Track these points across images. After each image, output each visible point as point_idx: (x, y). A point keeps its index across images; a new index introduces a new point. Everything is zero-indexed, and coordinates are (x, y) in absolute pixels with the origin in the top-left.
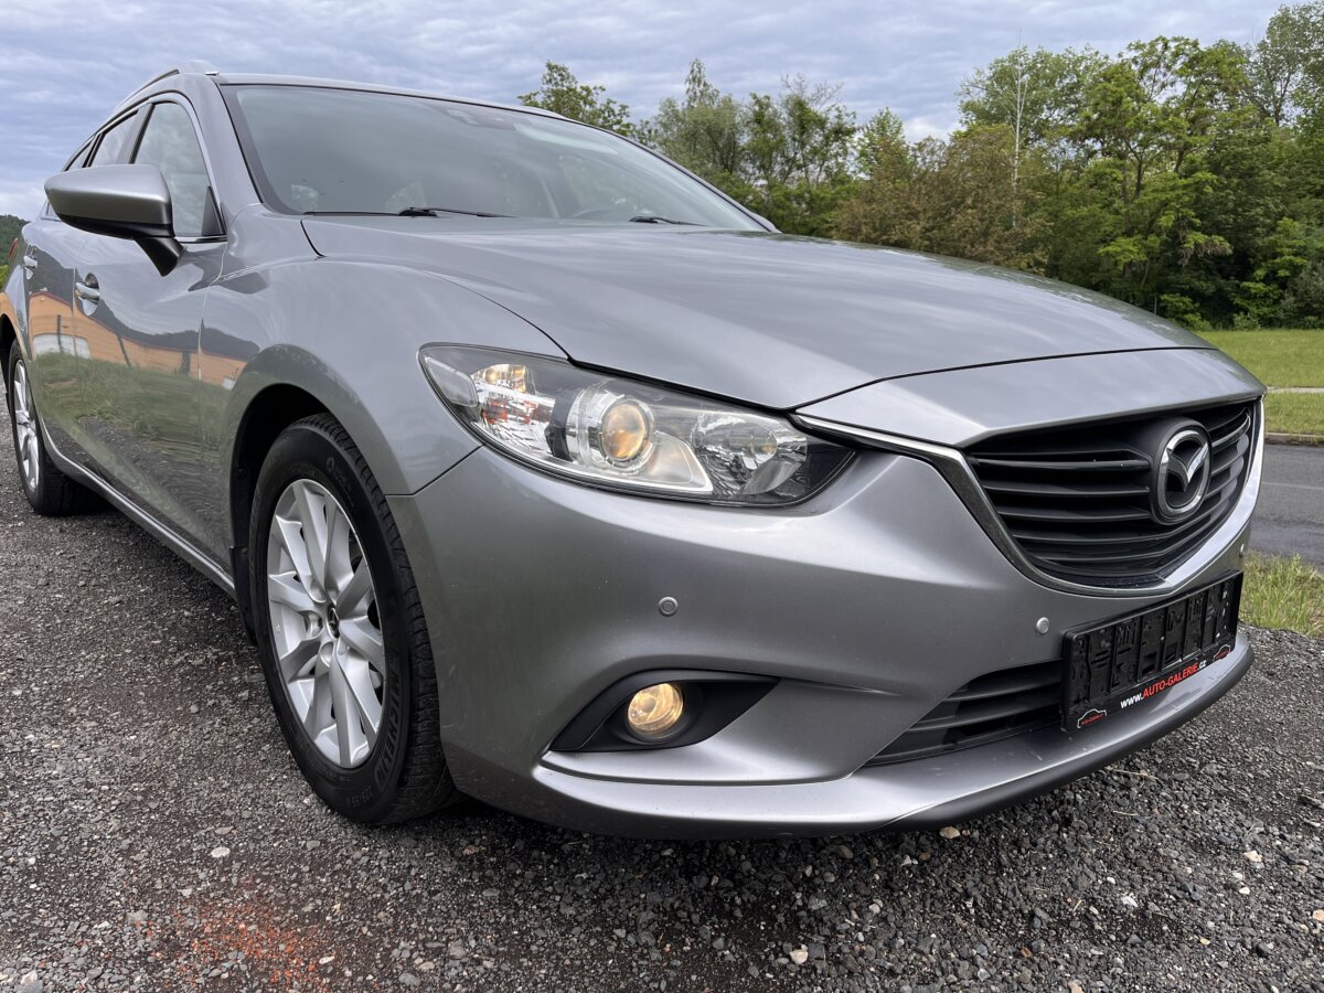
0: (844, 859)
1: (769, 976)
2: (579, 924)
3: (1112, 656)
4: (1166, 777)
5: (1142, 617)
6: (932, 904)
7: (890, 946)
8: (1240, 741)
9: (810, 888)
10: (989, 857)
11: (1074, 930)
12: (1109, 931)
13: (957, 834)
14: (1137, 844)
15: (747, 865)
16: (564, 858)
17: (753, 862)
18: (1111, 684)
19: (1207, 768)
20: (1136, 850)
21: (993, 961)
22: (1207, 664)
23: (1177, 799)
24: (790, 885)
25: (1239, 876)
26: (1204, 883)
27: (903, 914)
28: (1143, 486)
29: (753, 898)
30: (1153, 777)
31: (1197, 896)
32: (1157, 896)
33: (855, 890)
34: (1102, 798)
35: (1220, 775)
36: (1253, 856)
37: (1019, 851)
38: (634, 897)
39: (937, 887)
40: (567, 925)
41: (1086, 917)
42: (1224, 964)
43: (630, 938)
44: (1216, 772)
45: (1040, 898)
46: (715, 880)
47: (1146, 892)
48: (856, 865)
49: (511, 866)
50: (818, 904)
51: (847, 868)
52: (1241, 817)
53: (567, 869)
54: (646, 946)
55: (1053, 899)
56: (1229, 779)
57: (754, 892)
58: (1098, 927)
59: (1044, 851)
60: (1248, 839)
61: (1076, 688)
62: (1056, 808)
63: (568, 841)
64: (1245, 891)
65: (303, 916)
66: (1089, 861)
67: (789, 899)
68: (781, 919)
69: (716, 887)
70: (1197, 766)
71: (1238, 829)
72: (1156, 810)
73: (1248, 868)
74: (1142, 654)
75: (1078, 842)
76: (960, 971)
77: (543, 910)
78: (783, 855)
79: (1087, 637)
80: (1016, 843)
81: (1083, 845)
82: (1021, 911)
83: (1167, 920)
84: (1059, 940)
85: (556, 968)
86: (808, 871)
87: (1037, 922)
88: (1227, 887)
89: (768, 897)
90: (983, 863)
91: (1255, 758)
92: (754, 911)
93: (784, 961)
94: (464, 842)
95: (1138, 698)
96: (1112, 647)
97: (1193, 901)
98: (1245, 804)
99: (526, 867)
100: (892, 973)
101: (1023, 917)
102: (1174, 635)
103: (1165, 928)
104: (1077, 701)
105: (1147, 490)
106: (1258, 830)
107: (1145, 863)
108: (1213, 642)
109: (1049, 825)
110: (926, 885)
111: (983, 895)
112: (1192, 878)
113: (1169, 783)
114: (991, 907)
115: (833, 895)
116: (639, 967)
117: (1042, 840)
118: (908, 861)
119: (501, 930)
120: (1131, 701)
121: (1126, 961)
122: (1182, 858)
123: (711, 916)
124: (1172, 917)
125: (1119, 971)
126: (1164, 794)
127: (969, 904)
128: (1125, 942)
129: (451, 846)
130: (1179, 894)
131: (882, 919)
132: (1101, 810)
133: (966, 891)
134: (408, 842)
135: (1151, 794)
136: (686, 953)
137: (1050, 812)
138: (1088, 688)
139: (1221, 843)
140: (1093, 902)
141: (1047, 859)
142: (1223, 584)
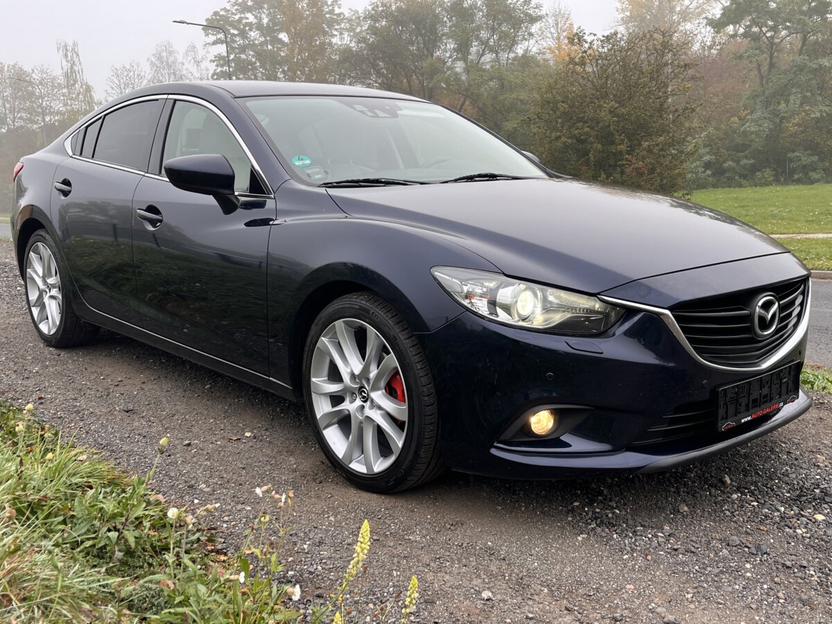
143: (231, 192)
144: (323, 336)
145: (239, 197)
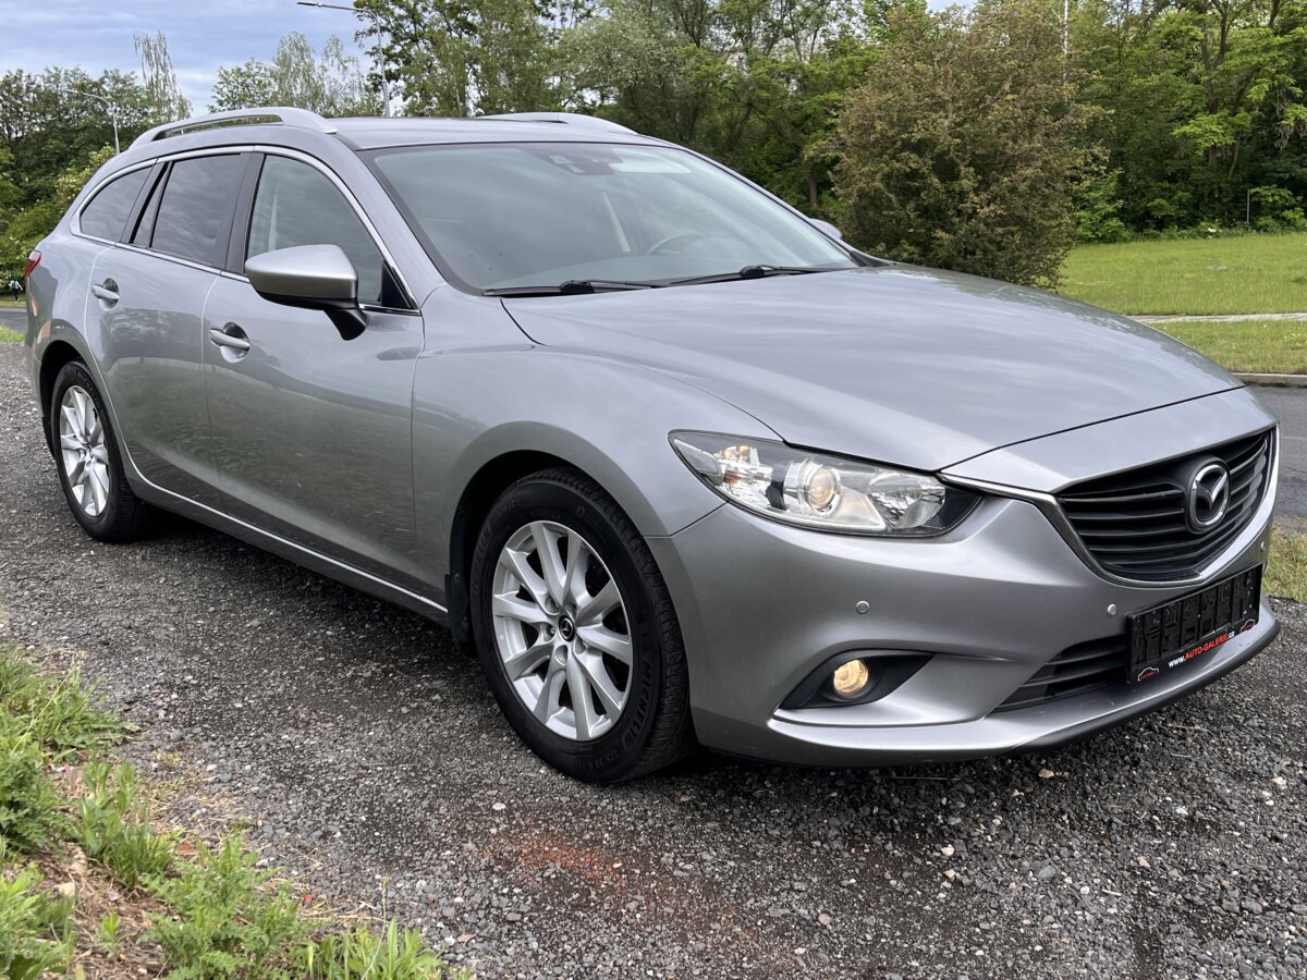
0: (968, 794)
1: (928, 863)
2: (785, 840)
3: (1161, 630)
4: (1215, 729)
5: (1183, 601)
6: (1038, 819)
7: (1011, 842)
8: (1279, 701)
9: (948, 811)
10: (1077, 789)
11: (1141, 829)
12: (1167, 829)
13: (1052, 774)
14: (1190, 776)
15: (896, 800)
16: (757, 802)
17: (900, 798)
18: (1161, 650)
19: (1250, 722)
20: (1189, 780)
21: (1084, 848)
22: (1236, 634)
23: (1223, 744)
24: (932, 811)
25: (1266, 794)
26: (1239, 799)
27: (1018, 825)
28: (1179, 508)
29: (907, 820)
30: (1205, 730)
31: (1233, 807)
32: (1203, 808)
33: (980, 811)
34: (1164, 746)
35: (1260, 727)
36: (1279, 781)
37: (1100, 784)
38: (819, 822)
39: (1040, 807)
40: (779, 841)
41: (1150, 823)
42: (1249, 846)
43: (825, 846)
44: (1257, 724)
45: (1116, 812)
46: (876, 810)
47: (1195, 805)
48: (978, 798)
49: (721, 807)
50: (955, 821)
51: (971, 800)
52: (1273, 754)
53: (763, 808)
54: (838, 850)
55: (1126, 813)
56: (1267, 729)
57: (906, 816)
58: (1158, 828)
59: (1119, 783)
60: (1277, 768)
61: (1136, 653)
62: (1128, 754)
63: (756, 789)
64: (1271, 803)
65: (586, 841)
66: (1153, 788)
67: (933, 819)
68: (930, 831)
69: (878, 814)
70: (1241, 721)
71: (1270, 764)
72: (1205, 753)
73: (1275, 789)
74: (1184, 629)
75: (1144, 776)
76: (1061, 853)
77: (756, 833)
78: (923, 792)
79: (1143, 616)
80: (1098, 779)
81: (1148, 778)
82: (1102, 820)
83: (1210, 822)
84: (1130, 835)
85: (779, 864)
86: (944, 801)
87: (1114, 826)
88: (1256, 801)
89: (917, 819)
90: (1073, 793)
91: (1290, 713)
92: (909, 827)
93: (938, 854)
94: (679, 794)
95: (1181, 659)
96: (1162, 623)
97: (1230, 810)
98: (1278, 746)
99: (732, 807)
100: (1014, 857)
101: (1104, 823)
102: (1208, 613)
103: (1208, 827)
104: (1138, 663)
105: (1182, 511)
106: (1285, 763)
107: (1195, 787)
108: (1241, 617)
109: (1122, 767)
110: (1032, 807)
111: (1075, 812)
112: (1230, 796)
113: (1218, 734)
114: (1080, 819)
115: (964, 815)
116: (837, 862)
117: (1117, 776)
118: (1017, 793)
119: (731, 845)
120: (1176, 662)
121: (1178, 846)
122: (1223, 783)
123: (878, 831)
124: (1213, 820)
125: (1173, 851)
126: (1213, 741)
127: (1065, 817)
128: (1178, 836)
129: (669, 797)
130: (1220, 806)
131: (1004, 827)
132: (1163, 754)
133: (1061, 810)
134: (636, 794)
135: (1202, 741)
136: (867, 854)
137: (1122, 757)
138: (1145, 653)
139: (1255, 773)
140: (1156, 813)
141: (1122, 788)
142: (1246, 574)
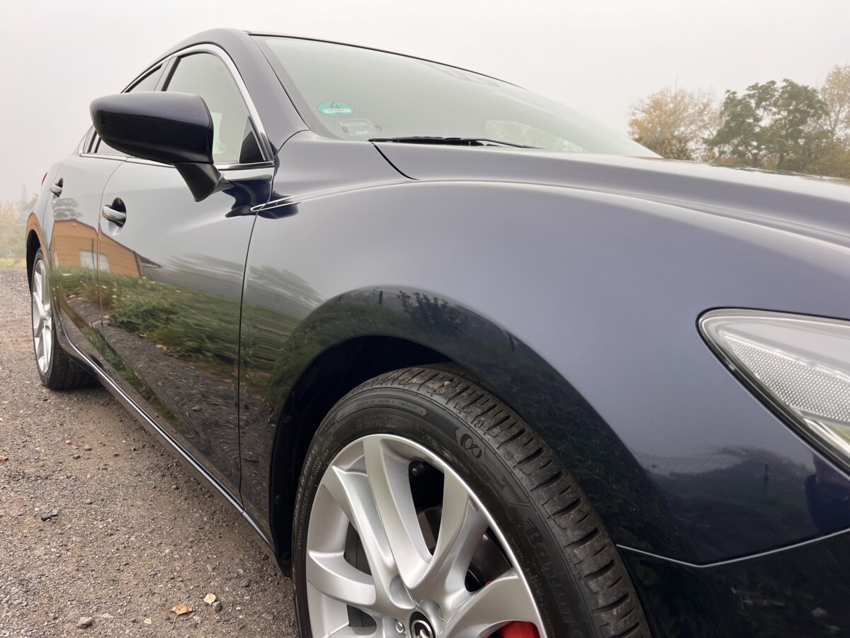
143: (206, 159)
144: (335, 464)
145: (220, 172)
